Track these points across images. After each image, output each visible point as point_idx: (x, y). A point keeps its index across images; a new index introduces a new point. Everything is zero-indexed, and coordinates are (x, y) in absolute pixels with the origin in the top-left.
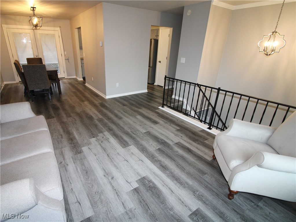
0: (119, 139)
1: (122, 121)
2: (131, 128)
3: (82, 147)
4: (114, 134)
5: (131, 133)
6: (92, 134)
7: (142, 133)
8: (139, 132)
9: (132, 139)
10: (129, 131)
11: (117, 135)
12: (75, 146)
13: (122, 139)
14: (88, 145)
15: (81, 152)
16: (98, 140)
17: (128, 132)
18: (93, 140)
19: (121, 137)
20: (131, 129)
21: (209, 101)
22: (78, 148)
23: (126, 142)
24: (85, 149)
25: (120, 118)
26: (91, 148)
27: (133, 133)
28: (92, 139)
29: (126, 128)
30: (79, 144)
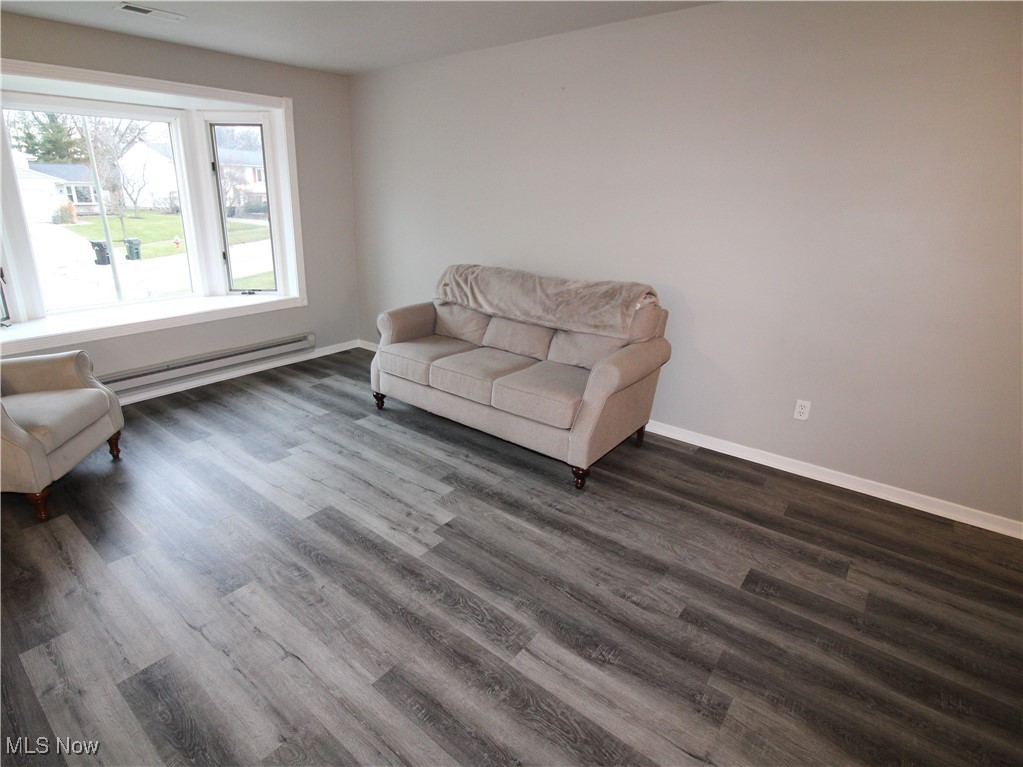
0: (355, 533)
1: (374, 657)
2: (312, 599)
3: (455, 491)
4: (383, 551)
5: (312, 571)
7: (260, 580)
8: (274, 579)
9: (302, 541)
10: (320, 581)
11: (367, 548)
12: (481, 491)
13: (341, 537)
14: (442, 498)
15: (447, 480)
16: (425, 519)
17: (325, 573)
19: (348, 543)
20: (312, 592)
22: (464, 487)
23: (325, 527)
24: (444, 488)
25: (394, 681)
26: (429, 493)
27: (299, 569)
28: (449, 519)
29: (338, 596)
30: (473, 496)
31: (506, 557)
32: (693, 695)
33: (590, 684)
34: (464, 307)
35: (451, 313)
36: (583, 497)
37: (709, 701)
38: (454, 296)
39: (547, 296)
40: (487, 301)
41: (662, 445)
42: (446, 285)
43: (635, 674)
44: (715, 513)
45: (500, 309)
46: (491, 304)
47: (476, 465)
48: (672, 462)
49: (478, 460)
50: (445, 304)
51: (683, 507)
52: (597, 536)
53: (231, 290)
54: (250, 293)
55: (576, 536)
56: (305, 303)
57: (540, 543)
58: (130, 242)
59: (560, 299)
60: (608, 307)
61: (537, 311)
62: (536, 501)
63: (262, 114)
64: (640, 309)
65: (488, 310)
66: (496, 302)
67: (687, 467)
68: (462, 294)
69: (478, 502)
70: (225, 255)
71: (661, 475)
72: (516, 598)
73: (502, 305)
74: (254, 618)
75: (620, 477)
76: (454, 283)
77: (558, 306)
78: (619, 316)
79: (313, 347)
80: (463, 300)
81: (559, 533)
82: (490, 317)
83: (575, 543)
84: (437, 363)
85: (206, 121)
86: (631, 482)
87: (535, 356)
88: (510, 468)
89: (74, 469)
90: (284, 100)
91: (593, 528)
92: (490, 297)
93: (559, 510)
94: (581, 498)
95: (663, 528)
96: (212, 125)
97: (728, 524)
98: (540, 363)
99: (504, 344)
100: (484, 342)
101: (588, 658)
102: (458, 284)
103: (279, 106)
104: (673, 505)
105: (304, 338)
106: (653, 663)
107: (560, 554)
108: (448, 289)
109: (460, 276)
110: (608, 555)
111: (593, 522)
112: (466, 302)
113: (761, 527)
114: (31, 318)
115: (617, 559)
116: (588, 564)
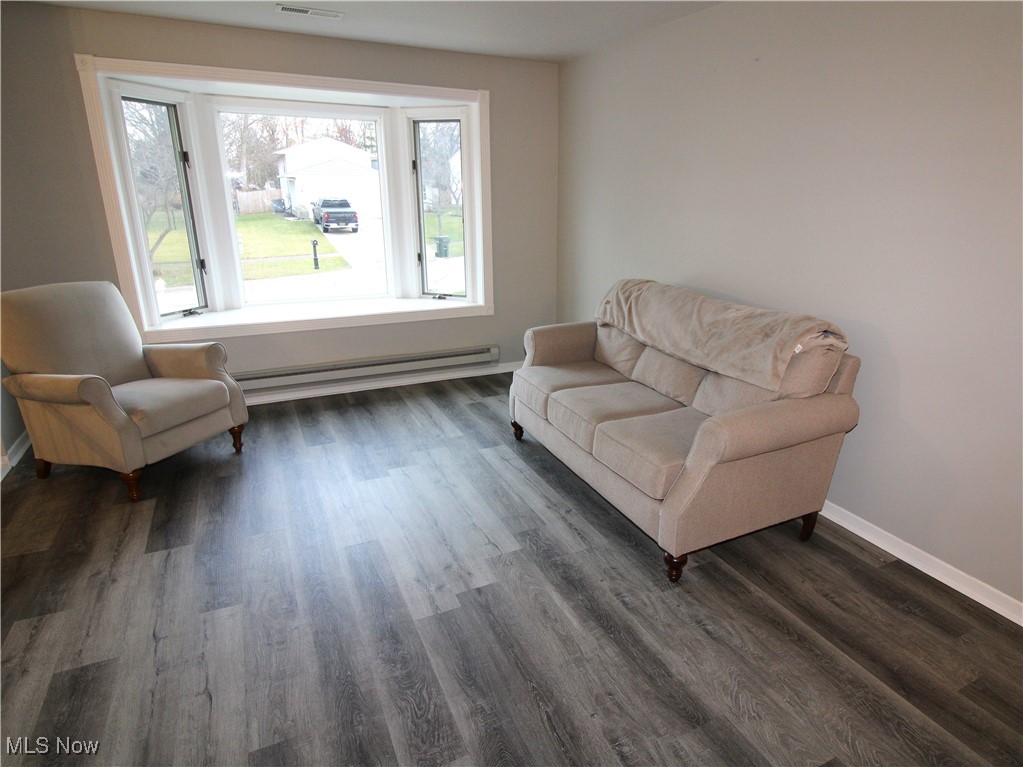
3: (521, 551)
6: (486, 608)
12: (549, 558)
14: (500, 557)
15: (522, 535)
16: (461, 577)
18: (482, 578)
22: (535, 548)
24: (511, 545)
26: (490, 547)
28: (485, 583)
30: (536, 562)
31: (512, 646)
34: (621, 331)
35: (609, 337)
36: (672, 595)
38: (612, 316)
39: (701, 324)
40: (641, 324)
41: (841, 545)
42: (608, 302)
44: (846, 661)
45: (651, 337)
46: (643, 330)
47: (570, 525)
48: (838, 573)
49: (577, 519)
50: (605, 325)
51: (801, 640)
52: (645, 650)
53: (424, 293)
54: (439, 298)
55: (618, 642)
56: (492, 312)
57: (566, 640)
58: (440, 240)
59: (714, 330)
60: (761, 346)
61: (686, 344)
62: (606, 585)
63: (459, 108)
64: (803, 353)
65: (641, 337)
66: (649, 328)
67: (853, 584)
68: (620, 314)
69: (536, 570)
70: (420, 257)
71: (806, 589)
72: (481, 702)
73: (654, 333)
74: (210, 644)
75: (742, 578)
76: (615, 301)
77: (709, 339)
78: (770, 359)
79: (497, 361)
80: (619, 323)
81: (599, 632)
82: (644, 345)
83: (611, 652)
84: (554, 395)
85: (409, 119)
86: (753, 587)
87: (680, 399)
88: (607, 536)
89: (190, 449)
90: (480, 93)
91: (647, 637)
92: (644, 321)
93: (625, 603)
94: (668, 594)
95: (747, 664)
96: (416, 123)
97: (855, 682)
98: (684, 408)
99: (650, 380)
100: (633, 377)
102: (619, 303)
103: (474, 100)
104: (789, 633)
105: (488, 350)
107: (580, 661)
108: (608, 306)
109: (624, 293)
110: (639, 679)
111: (654, 629)
112: (621, 325)
113: (903, 700)
114: (228, 308)
115: (647, 687)
116: (603, 684)
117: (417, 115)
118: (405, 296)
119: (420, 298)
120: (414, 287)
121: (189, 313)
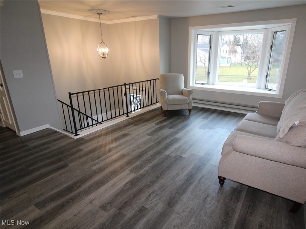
8: (152, 138)
16: (183, 153)
17: (155, 143)
20: (149, 143)
21: (86, 115)
31: (168, 168)
32: (110, 204)
33: (118, 183)
37: (108, 207)
43: (120, 192)
54: (269, 90)
70: (267, 76)
72: (150, 170)
81: (186, 178)
85: (273, 31)
90: (293, 19)
101: (127, 183)
106: (123, 196)
107: (173, 179)
110: (175, 191)
111: (196, 188)
114: (213, 84)
115: (173, 193)
116: (169, 185)
117: (275, 30)
118: (259, 88)
119: (264, 89)
120: (263, 86)
121: (203, 84)
